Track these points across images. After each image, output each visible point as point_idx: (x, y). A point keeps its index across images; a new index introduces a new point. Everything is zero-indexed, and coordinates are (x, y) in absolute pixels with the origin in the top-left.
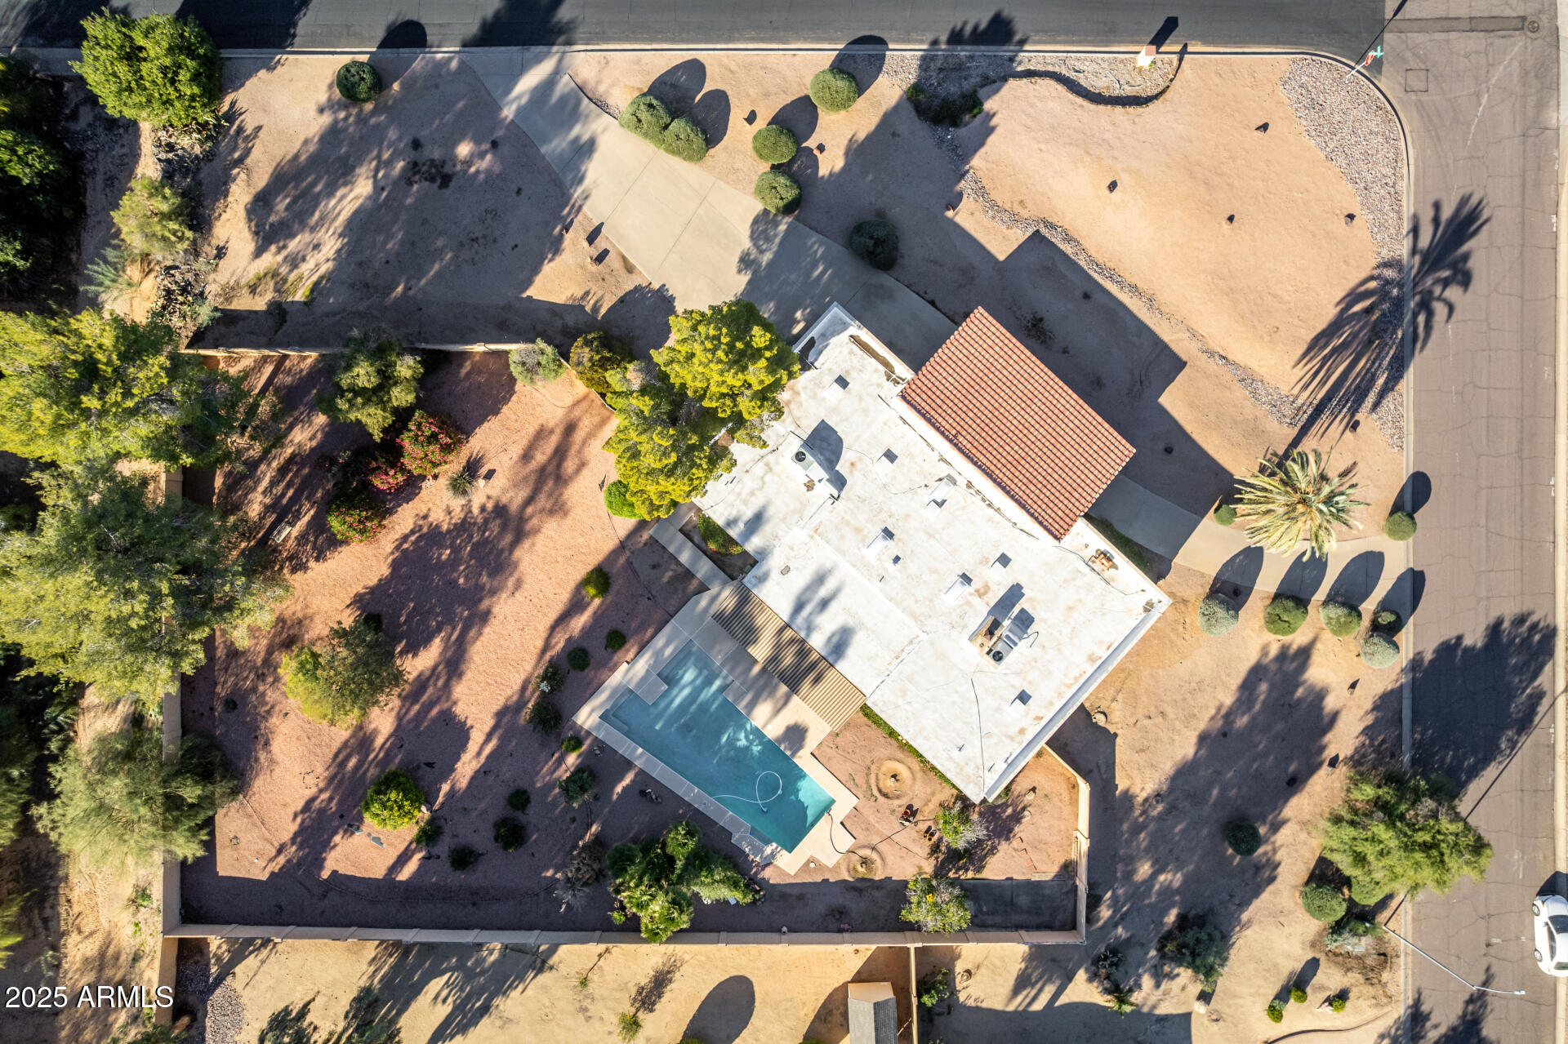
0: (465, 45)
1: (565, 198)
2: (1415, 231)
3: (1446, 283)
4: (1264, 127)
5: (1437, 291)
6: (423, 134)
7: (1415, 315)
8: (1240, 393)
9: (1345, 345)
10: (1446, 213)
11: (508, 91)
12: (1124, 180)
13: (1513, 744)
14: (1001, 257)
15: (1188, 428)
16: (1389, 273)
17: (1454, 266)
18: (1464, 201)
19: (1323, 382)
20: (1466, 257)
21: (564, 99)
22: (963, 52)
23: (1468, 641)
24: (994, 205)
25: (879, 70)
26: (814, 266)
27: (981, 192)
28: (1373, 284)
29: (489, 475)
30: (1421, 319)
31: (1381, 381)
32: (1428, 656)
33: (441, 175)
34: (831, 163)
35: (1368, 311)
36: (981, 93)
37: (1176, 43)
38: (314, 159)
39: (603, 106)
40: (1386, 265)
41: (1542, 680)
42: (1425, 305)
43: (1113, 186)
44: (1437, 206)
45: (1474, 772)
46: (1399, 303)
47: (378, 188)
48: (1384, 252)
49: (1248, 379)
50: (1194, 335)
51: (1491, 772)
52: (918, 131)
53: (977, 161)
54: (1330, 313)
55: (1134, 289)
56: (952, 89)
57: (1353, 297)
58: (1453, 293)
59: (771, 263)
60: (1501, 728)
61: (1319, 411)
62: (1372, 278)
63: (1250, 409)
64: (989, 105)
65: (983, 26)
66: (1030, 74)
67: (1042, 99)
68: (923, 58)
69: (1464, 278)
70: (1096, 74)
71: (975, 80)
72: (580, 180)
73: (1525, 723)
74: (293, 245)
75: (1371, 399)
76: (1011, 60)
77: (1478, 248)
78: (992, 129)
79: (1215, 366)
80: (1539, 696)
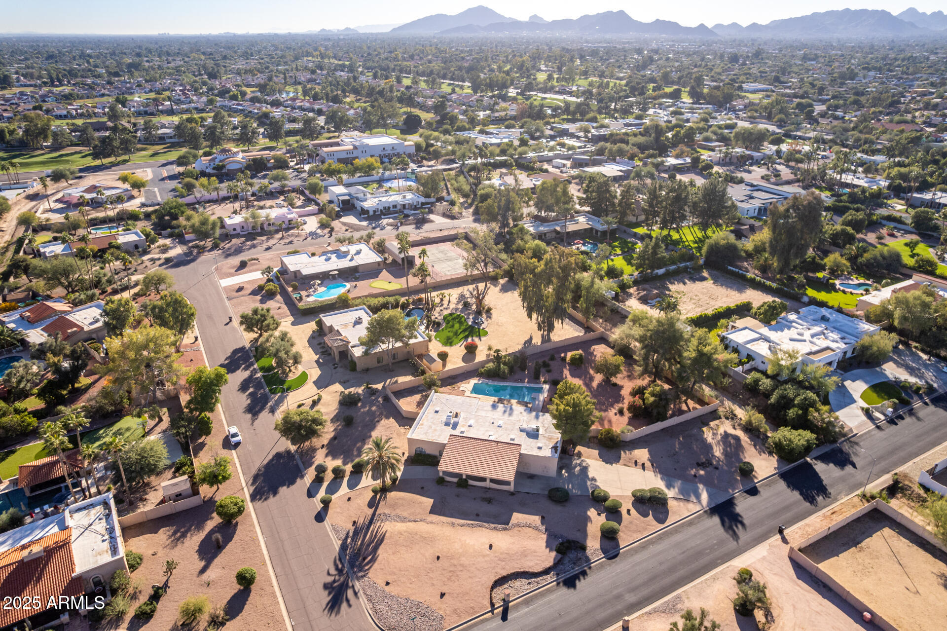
0: (734, 498)
1: (660, 472)
2: (356, 594)
3: (334, 581)
4: (442, 595)
5: (337, 578)
6: (717, 471)
7: (343, 566)
8: (405, 514)
9: (369, 545)
10: (344, 605)
11: (707, 491)
12: (488, 552)
13: (259, 470)
14: (515, 514)
15: (419, 496)
16: (360, 574)
17: (333, 588)
18: (338, 612)
19: (373, 531)
20: (330, 593)
21: (690, 496)
22: (577, 570)
23: (285, 488)
24: (529, 527)
25: (601, 549)
26: (573, 487)
27: (536, 528)
28: (366, 568)
29: (616, 414)
30: (340, 566)
31: (349, 540)
32: (298, 480)
33: (700, 465)
34: (592, 513)
35: (364, 559)
36: (560, 556)
37: (498, 613)
38: (739, 455)
39: (676, 499)
40: (363, 576)
41: (252, 489)
42: (340, 571)
43: (491, 547)
44: (350, 606)
45: (272, 460)
46: (352, 566)
47: (713, 455)
48: (366, 579)
49: (403, 520)
50: (431, 523)
51: (265, 462)
52: (573, 535)
53: (545, 537)
54: (380, 551)
55: (462, 526)
56: (572, 555)
57: (373, 560)
58: (330, 579)
59: (586, 483)
60: (264, 472)
61: (371, 522)
62: (368, 569)
63: (398, 512)
64: (554, 554)
65: (577, 581)
66: (546, 572)
67: (537, 564)
68: (590, 560)
69: (326, 586)
70: (522, 586)
71: (566, 560)
72: (662, 479)
73: (256, 478)
74: (719, 437)
75: (351, 534)
76: (558, 575)
77: (325, 598)
78: (547, 547)
79: (419, 517)
80: (252, 484)
